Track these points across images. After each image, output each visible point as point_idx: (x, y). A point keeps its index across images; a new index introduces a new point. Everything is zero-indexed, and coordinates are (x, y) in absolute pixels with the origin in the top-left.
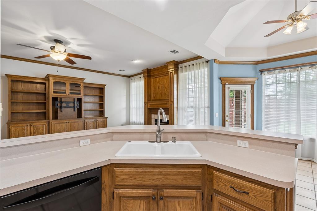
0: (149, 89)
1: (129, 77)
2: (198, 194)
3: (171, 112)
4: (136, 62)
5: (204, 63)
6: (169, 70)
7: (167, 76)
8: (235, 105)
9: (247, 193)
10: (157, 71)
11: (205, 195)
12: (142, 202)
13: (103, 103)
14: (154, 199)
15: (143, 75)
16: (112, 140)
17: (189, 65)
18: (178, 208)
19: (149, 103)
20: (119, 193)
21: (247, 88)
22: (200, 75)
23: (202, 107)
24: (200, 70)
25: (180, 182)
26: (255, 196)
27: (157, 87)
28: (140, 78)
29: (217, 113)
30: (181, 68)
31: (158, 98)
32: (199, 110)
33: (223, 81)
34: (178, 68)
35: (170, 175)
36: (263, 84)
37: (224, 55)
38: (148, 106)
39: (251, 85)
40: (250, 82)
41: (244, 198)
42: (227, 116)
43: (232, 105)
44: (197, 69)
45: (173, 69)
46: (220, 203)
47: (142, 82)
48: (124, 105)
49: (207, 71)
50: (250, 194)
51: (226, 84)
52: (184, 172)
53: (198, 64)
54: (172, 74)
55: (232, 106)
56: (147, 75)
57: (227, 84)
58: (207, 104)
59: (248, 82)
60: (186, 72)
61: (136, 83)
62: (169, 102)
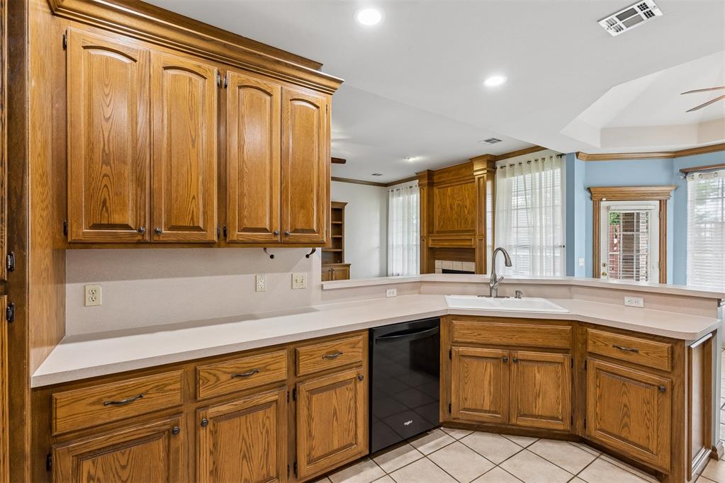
0: (431, 210)
1: (386, 185)
2: (566, 358)
3: (481, 257)
4: (412, 160)
5: (554, 159)
6: (475, 174)
7: (470, 184)
8: (621, 242)
9: (636, 351)
10: (447, 174)
11: (576, 362)
12: (489, 364)
13: (341, 238)
14: (505, 361)
15: (417, 181)
16: (420, 293)
17: (520, 164)
18: (537, 375)
19: (430, 239)
20: (459, 351)
21: (650, 207)
22: (543, 182)
23: (547, 246)
24: (543, 173)
25: (540, 342)
26: (647, 354)
27: (448, 206)
28: (411, 187)
29: (581, 257)
30: (502, 167)
31: (450, 228)
32: (541, 252)
33: (595, 194)
34: (495, 168)
35: (526, 332)
36: (689, 199)
37: (599, 146)
38: (427, 243)
39: (660, 201)
40: (657, 194)
41: (632, 358)
42: (604, 265)
43: (616, 241)
44: (538, 170)
45: (485, 171)
46: (598, 369)
47: (415, 196)
48: (375, 241)
49: (559, 174)
50: (640, 352)
51: (601, 200)
52: (546, 329)
53: (540, 161)
54: (481, 180)
55: (616, 245)
56: (426, 182)
57: (604, 199)
58: (560, 239)
59: (653, 194)
60: (513, 175)
61: (401, 198)
62: (477, 236)
